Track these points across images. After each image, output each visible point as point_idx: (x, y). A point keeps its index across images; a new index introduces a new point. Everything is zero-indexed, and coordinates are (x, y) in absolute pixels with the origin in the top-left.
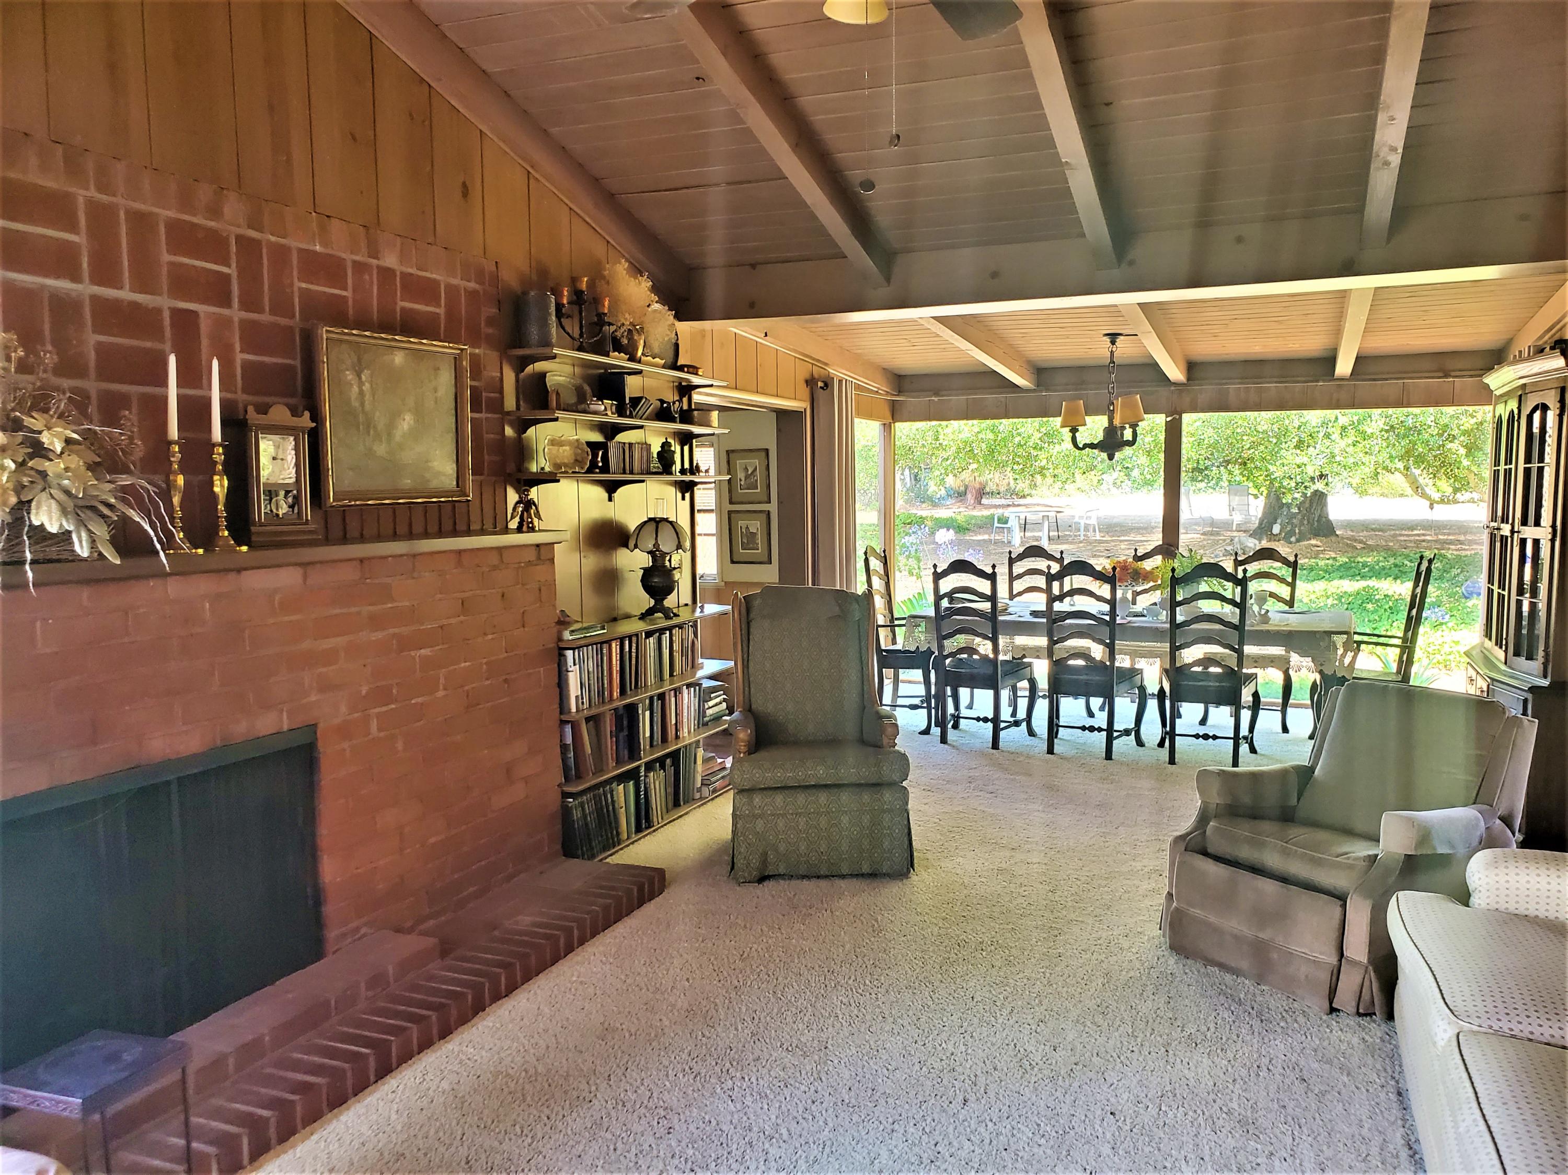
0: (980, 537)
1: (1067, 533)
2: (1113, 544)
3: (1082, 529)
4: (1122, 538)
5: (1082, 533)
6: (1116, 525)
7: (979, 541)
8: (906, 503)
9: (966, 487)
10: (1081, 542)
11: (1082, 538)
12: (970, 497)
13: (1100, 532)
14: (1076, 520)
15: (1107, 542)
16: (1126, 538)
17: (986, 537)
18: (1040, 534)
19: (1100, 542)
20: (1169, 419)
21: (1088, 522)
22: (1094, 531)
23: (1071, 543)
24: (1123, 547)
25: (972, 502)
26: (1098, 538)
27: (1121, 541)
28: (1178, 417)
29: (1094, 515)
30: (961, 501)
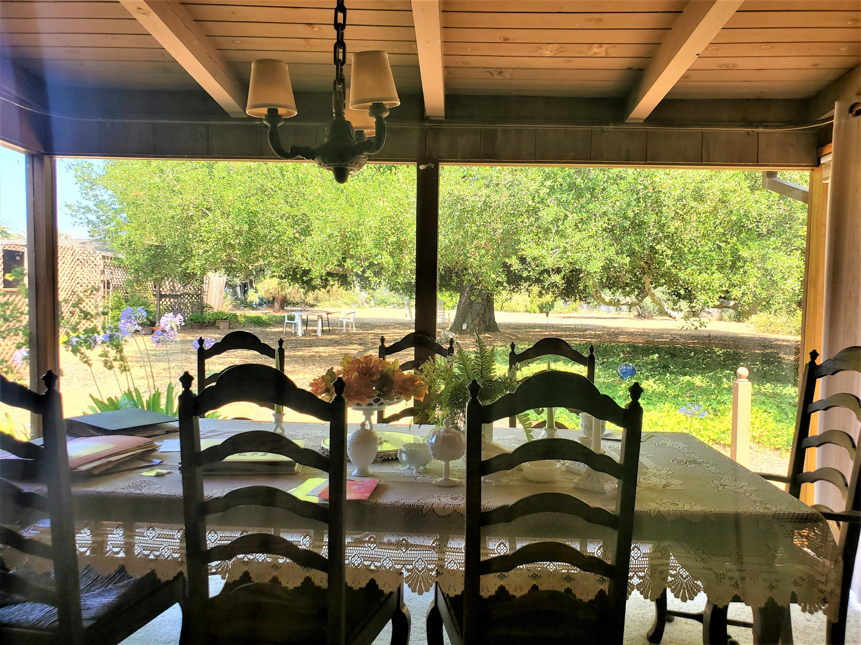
0: (276, 330)
1: (336, 328)
2: (364, 335)
3: (344, 326)
4: (370, 332)
5: (344, 328)
6: (367, 324)
7: (275, 332)
8: (234, 307)
9: (274, 298)
10: (344, 334)
11: (344, 331)
12: (277, 305)
13: (356, 327)
14: (341, 319)
15: (360, 334)
16: (373, 332)
17: (281, 329)
18: (315, 328)
19: (356, 334)
20: (422, 167)
21: (348, 321)
22: (352, 327)
23: (337, 334)
24: (370, 337)
25: (278, 308)
26: (355, 331)
27: (369, 334)
28: (433, 166)
29: (351, 316)
30: (271, 307)
